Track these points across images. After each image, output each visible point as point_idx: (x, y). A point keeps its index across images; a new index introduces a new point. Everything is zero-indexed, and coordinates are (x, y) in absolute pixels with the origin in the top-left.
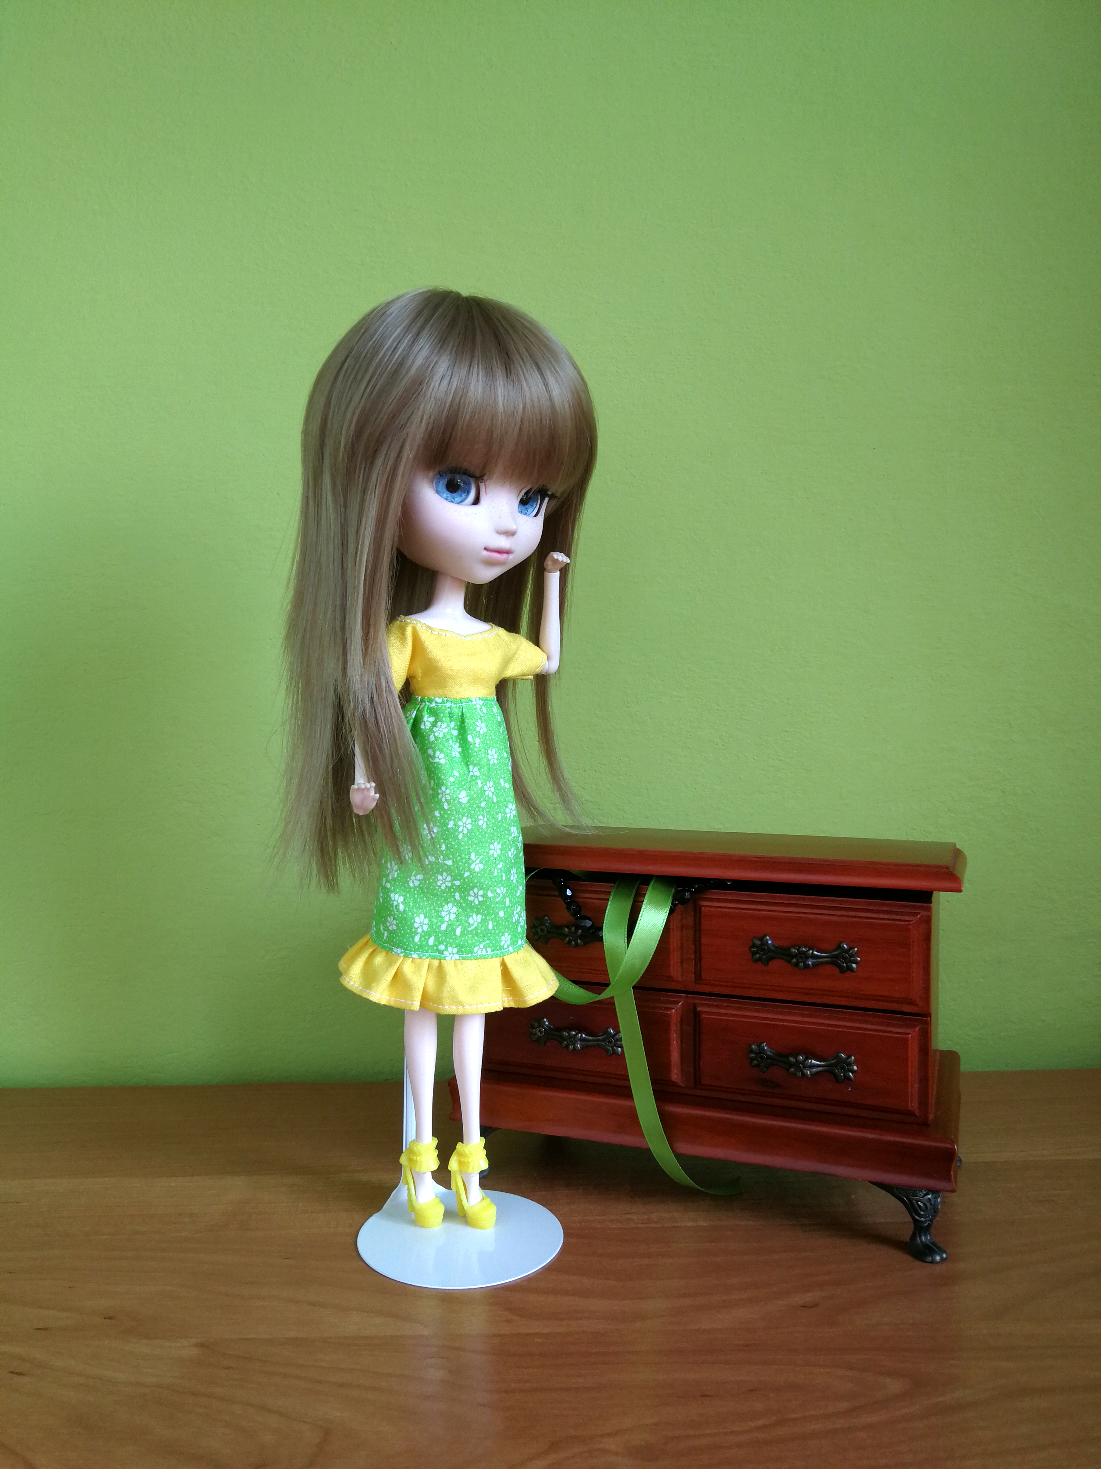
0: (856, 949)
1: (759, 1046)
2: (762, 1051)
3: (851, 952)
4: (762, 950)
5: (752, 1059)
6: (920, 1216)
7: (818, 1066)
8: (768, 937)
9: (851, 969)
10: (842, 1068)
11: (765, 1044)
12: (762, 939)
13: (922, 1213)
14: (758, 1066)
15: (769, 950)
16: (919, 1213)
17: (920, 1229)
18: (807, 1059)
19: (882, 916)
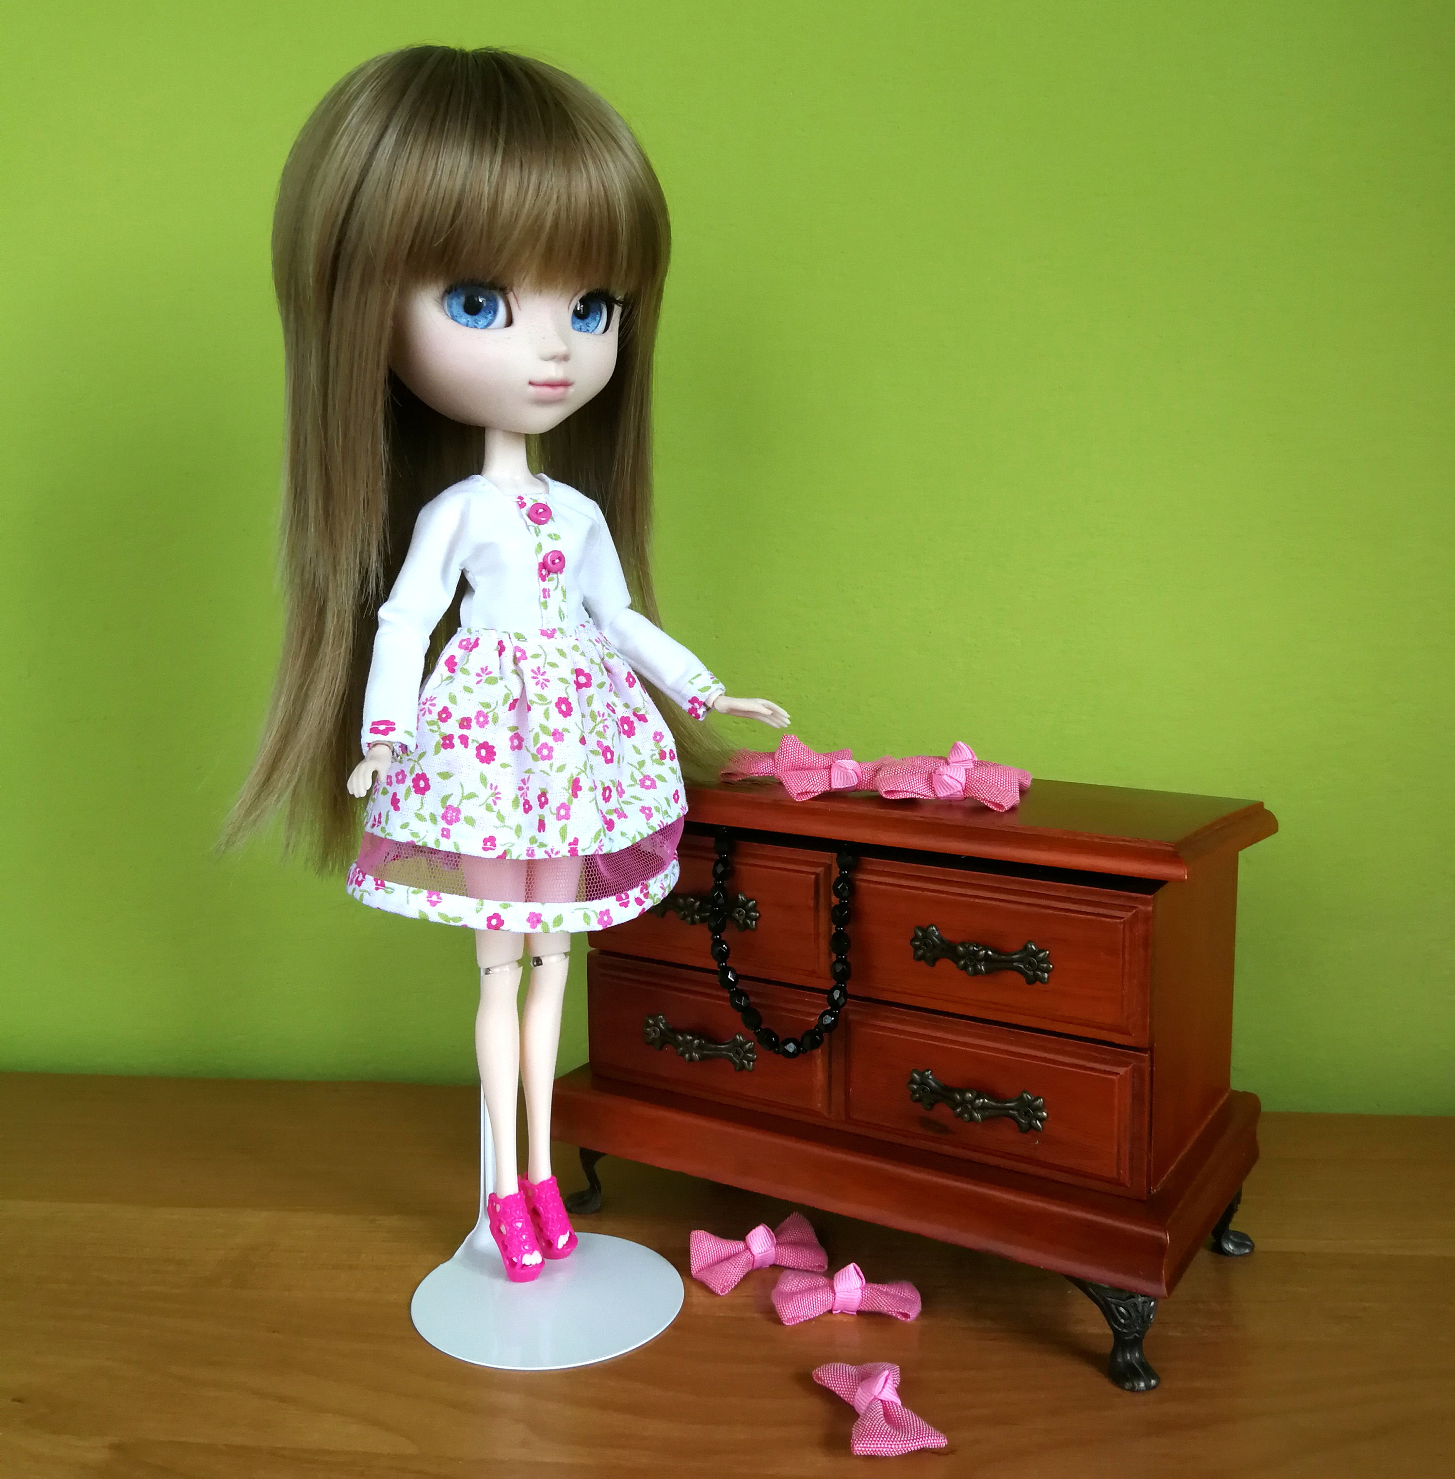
0: (1048, 952)
1: (921, 1074)
2: (923, 1083)
3: (1042, 955)
4: (925, 944)
5: (914, 1092)
6: (1120, 1324)
7: (993, 1108)
8: (934, 928)
9: (1041, 980)
10: (1027, 1113)
11: (930, 1072)
12: (925, 930)
13: (1123, 1321)
14: (919, 1100)
15: (934, 945)
16: (1119, 1320)
17: (1121, 1343)
18: (978, 1097)
19: (1084, 908)
